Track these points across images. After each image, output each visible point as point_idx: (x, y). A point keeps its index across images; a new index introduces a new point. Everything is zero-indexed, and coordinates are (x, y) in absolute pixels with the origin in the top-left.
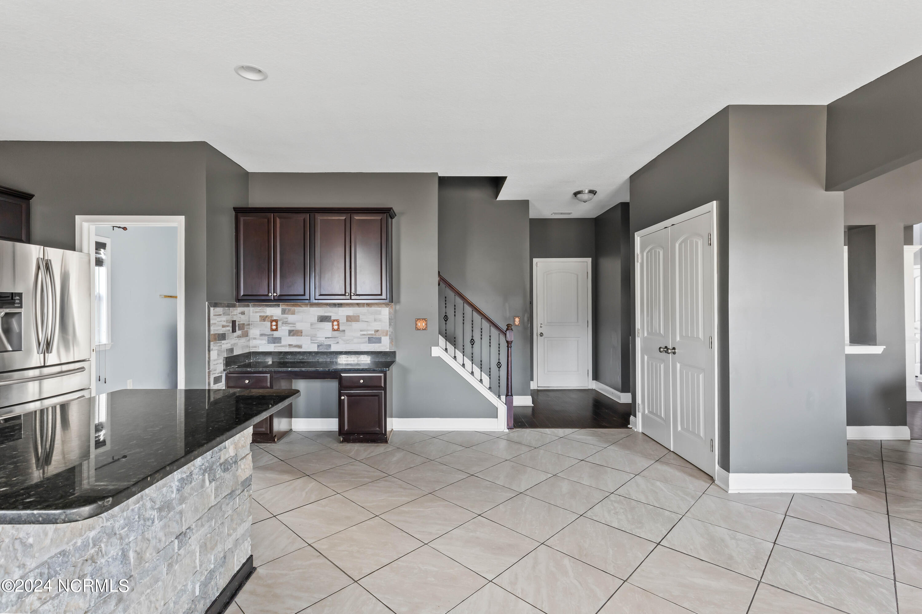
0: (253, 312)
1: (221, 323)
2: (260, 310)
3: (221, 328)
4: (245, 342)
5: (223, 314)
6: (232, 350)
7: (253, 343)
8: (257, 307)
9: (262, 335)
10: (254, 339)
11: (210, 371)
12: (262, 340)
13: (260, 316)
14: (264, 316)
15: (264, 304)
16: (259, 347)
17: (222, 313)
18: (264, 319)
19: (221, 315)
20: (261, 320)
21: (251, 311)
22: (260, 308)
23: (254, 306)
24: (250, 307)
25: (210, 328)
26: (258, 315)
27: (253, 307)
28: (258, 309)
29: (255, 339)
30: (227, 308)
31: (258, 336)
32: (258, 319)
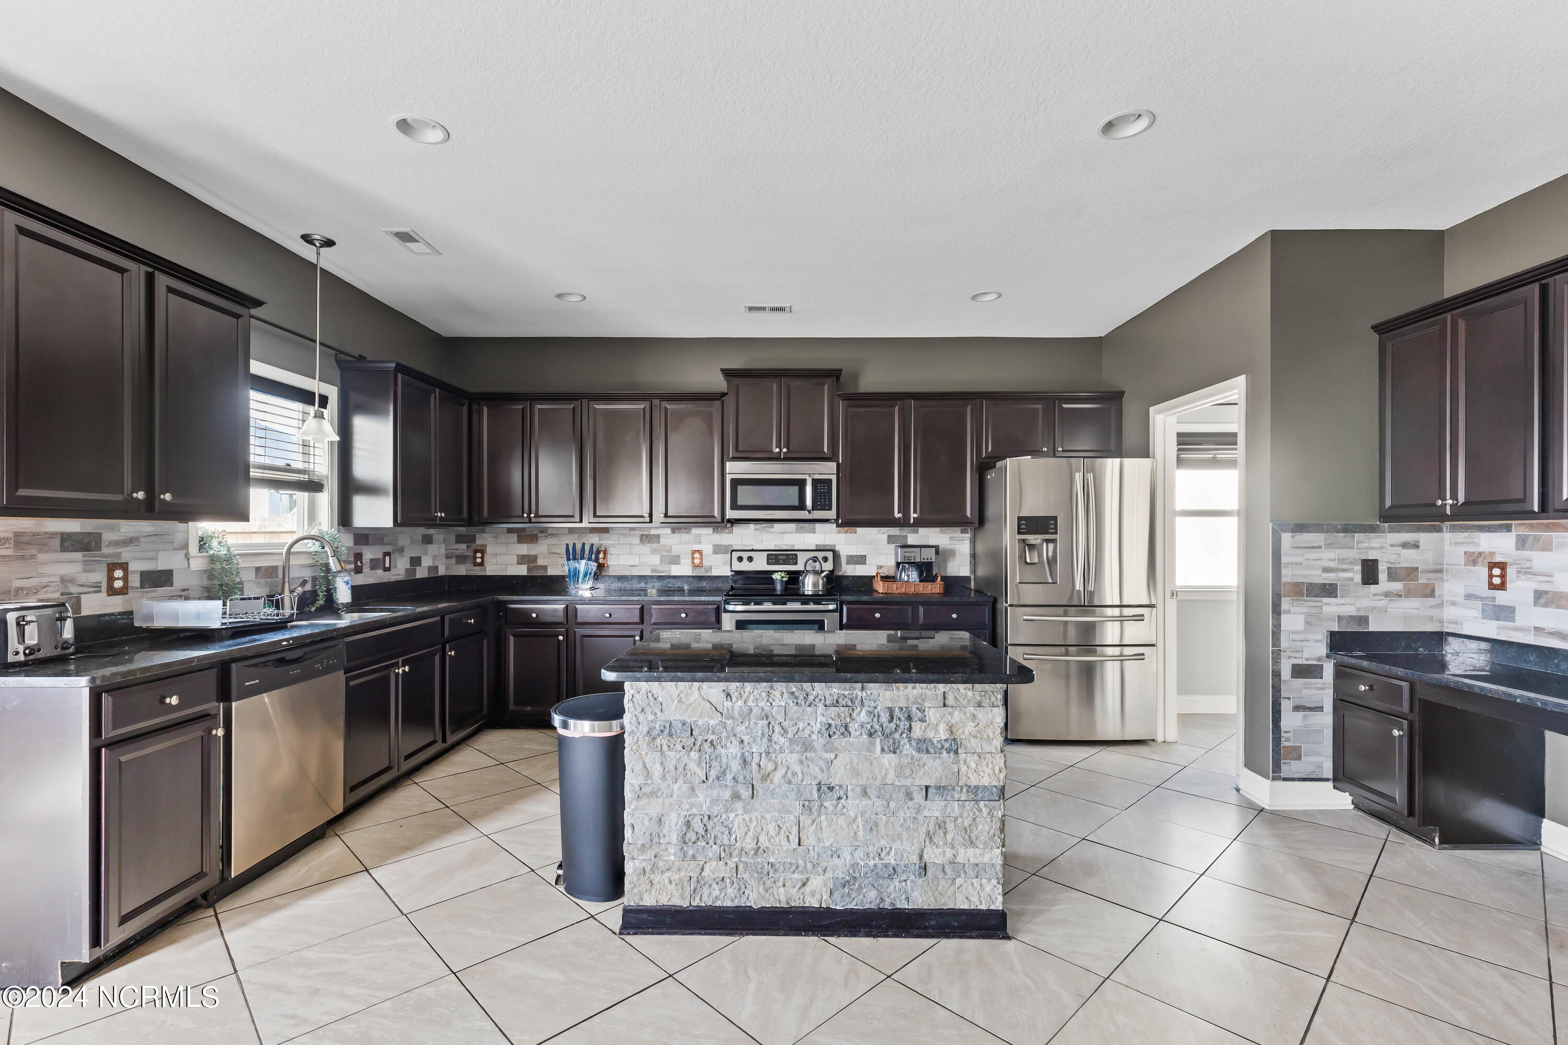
0: (1450, 543)
1: (1319, 562)
2: (1466, 538)
3: (1320, 572)
4: (1419, 609)
5: (1324, 544)
6: (1364, 620)
7: (1449, 613)
8: (1459, 532)
9: (1468, 597)
10: (1452, 605)
11: (1280, 650)
12: (1469, 608)
13: (1465, 553)
14: (1474, 553)
15: (1474, 526)
16: (1462, 624)
17: (1322, 543)
18: (1473, 560)
19: (1320, 547)
20: (1468, 562)
21: (1447, 543)
22: (1466, 534)
23: (1453, 529)
24: (1445, 531)
25: (1280, 571)
26: (1462, 549)
27: (1450, 532)
28: (1461, 536)
29: (1454, 603)
30: (1342, 534)
31: (1460, 599)
32: (1462, 560)
